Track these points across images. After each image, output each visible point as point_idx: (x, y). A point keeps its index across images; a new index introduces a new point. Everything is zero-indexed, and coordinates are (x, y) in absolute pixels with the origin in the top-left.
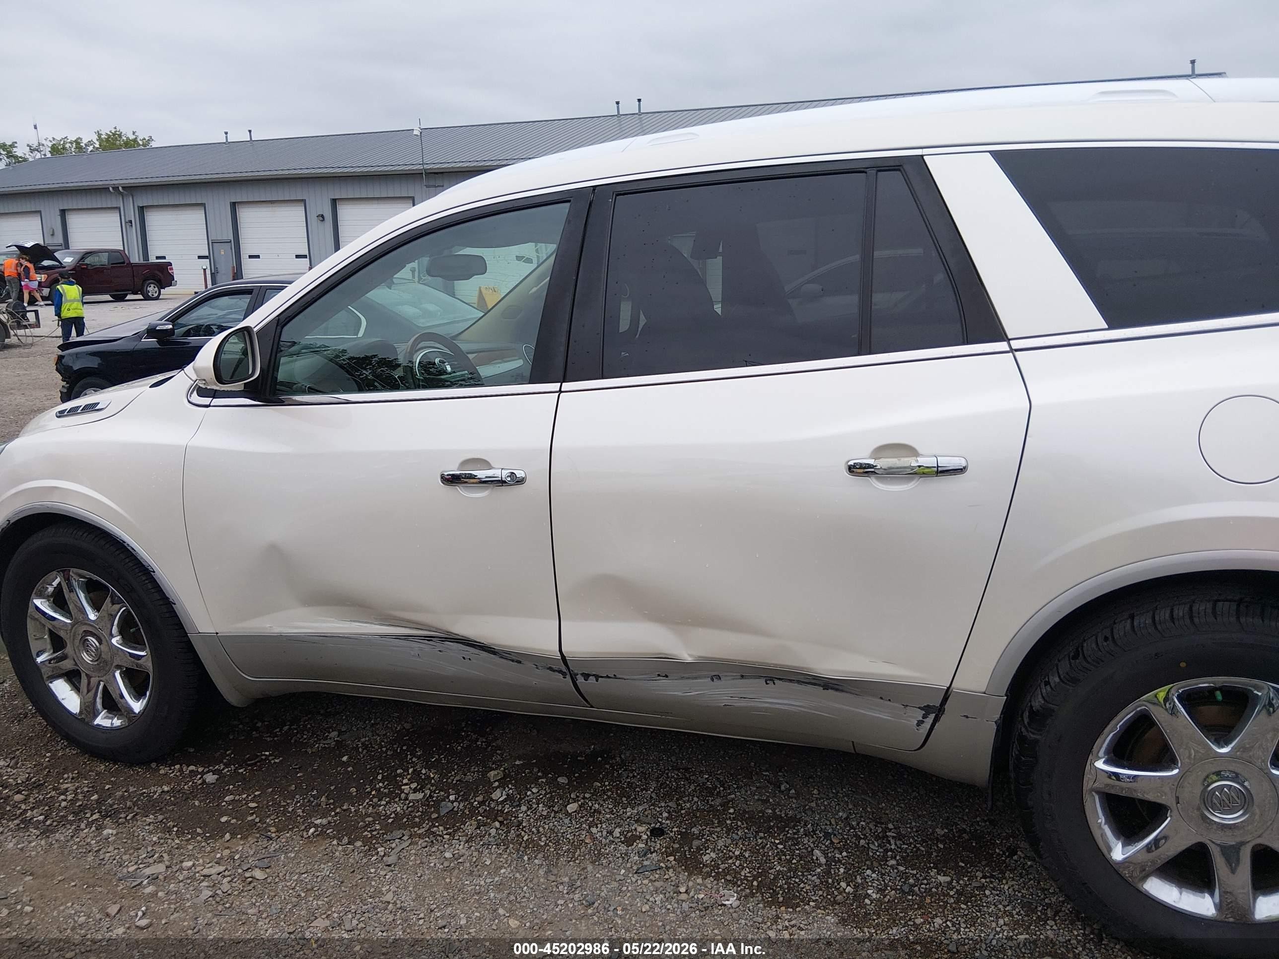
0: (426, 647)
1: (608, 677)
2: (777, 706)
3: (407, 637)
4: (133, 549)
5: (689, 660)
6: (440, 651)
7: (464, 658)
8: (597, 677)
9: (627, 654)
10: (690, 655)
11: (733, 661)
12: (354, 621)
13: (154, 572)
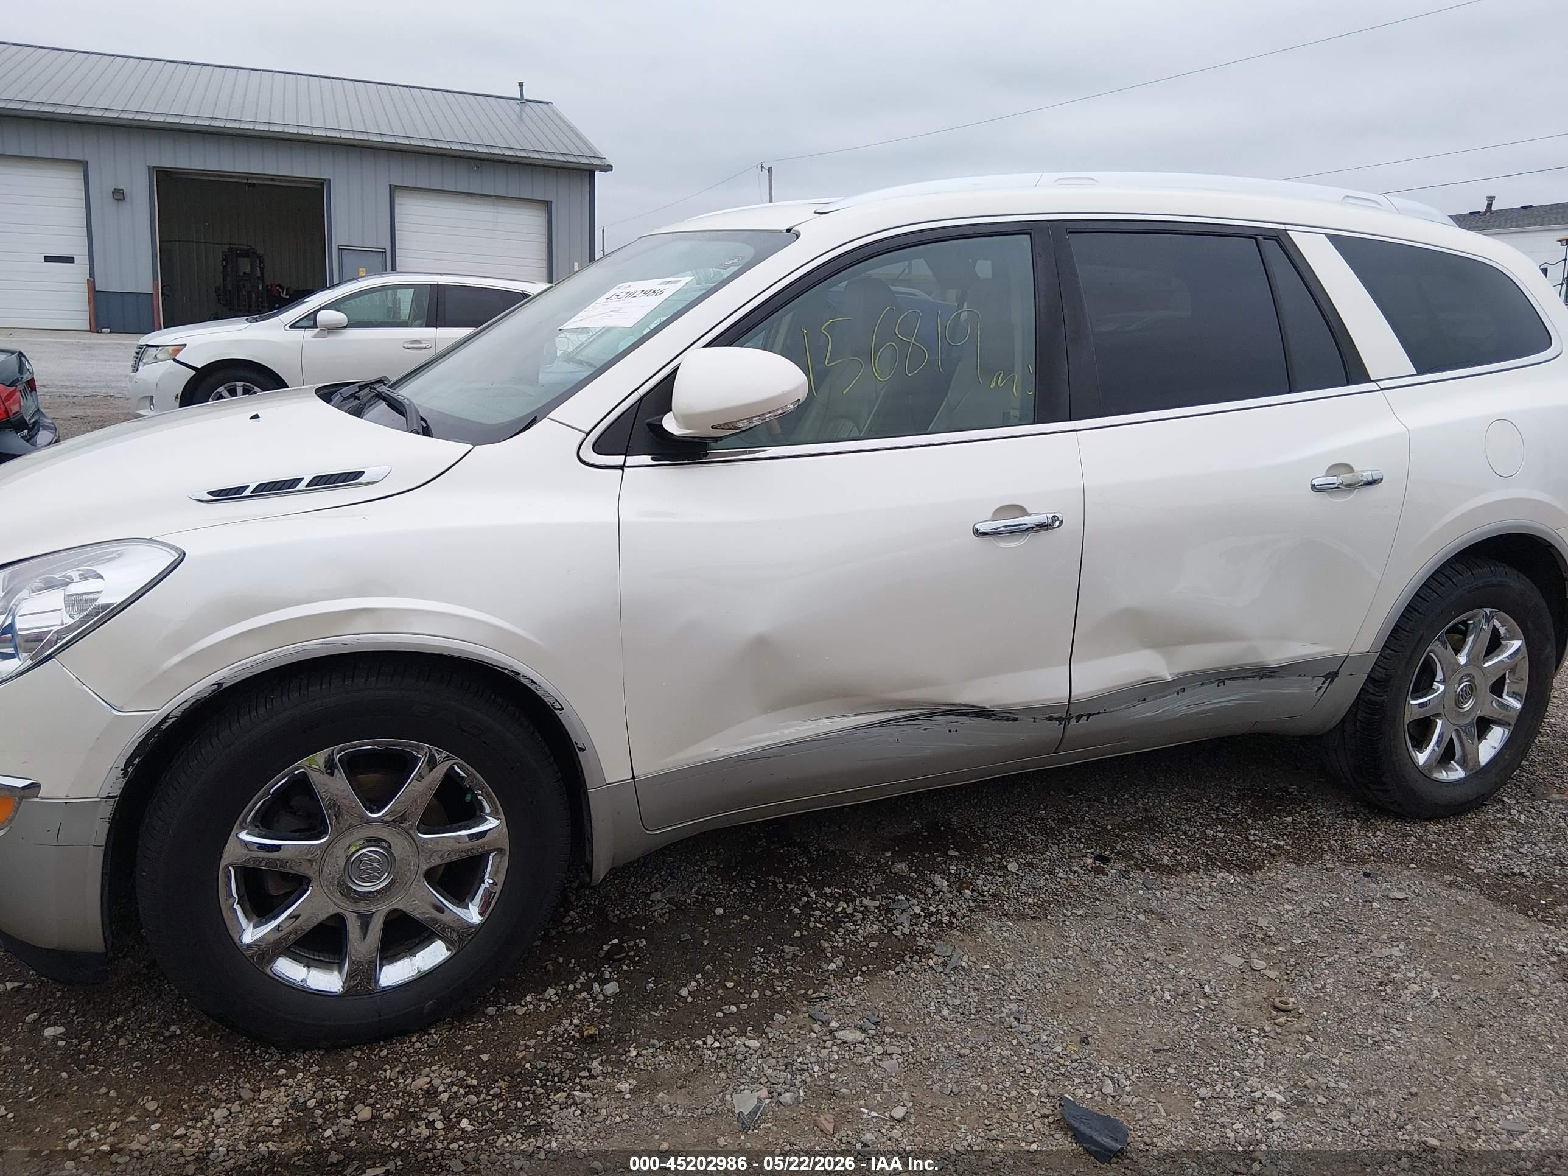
0: (908, 728)
1: (1099, 713)
2: (1223, 704)
3: (886, 723)
4: (533, 682)
5: (1169, 678)
6: (924, 730)
7: (950, 731)
8: (1089, 715)
9: (1105, 689)
10: (1170, 674)
11: (1199, 671)
12: (824, 718)
13: (562, 709)
